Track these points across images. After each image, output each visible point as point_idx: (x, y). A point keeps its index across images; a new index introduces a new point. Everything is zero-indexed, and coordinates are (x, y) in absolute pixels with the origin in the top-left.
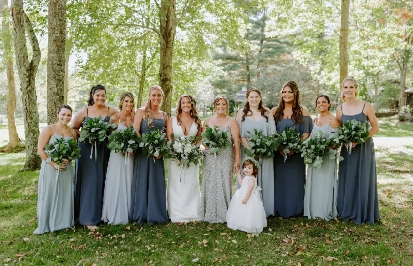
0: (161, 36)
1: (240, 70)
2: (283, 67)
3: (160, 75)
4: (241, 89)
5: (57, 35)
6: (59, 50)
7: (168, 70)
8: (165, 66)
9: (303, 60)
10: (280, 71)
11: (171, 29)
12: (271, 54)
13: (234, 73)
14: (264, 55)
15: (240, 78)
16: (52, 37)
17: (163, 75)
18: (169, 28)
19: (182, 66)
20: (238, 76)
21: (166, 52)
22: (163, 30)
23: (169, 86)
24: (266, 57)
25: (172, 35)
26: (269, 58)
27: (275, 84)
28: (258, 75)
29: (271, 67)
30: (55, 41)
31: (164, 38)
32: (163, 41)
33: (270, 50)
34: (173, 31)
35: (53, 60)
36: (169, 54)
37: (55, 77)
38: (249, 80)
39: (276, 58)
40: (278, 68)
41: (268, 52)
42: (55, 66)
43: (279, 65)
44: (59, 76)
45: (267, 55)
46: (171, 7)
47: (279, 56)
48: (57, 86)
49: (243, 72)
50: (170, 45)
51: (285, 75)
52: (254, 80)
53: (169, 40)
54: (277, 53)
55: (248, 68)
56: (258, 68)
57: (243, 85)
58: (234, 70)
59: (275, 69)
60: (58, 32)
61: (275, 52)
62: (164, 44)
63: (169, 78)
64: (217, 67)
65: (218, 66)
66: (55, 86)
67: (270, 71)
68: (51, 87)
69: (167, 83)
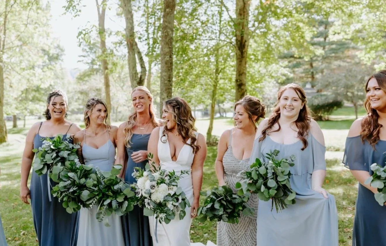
0: (237, 48)
1: (304, 67)
2: (348, 62)
3: (237, 81)
4: (305, 86)
5: (168, 59)
6: (169, 70)
7: (243, 76)
8: (241, 73)
9: (367, 59)
10: (345, 67)
11: (246, 41)
12: (335, 51)
13: (298, 71)
14: (329, 52)
15: (304, 75)
16: (164, 61)
17: (239, 80)
18: (244, 41)
19: (251, 69)
20: (302, 73)
21: (241, 61)
22: (239, 43)
23: (245, 90)
24: (330, 54)
25: (246, 47)
26: (333, 55)
27: (339, 80)
28: (322, 72)
29: (336, 63)
30: (166, 63)
31: (239, 49)
32: (239, 52)
33: (334, 46)
34: (246, 43)
35: (165, 78)
36: (243, 62)
37: (166, 90)
38: (313, 77)
39: (340, 54)
40: (342, 64)
41: (332, 49)
42: (166, 82)
43: (344, 61)
44: (169, 89)
45: (332, 52)
46: (245, 23)
47: (343, 52)
48: (167, 97)
49: (307, 69)
50: (245, 55)
51: (351, 71)
52: (318, 76)
53: (244, 51)
54: (341, 50)
55: (311, 65)
56: (322, 64)
57: (307, 82)
58: (298, 68)
59: (340, 66)
60: (168, 57)
61: (339, 49)
62: (239, 55)
63: (244, 83)
64: (282, 68)
65: (284, 67)
66: (166, 97)
67: (335, 67)
68: (163, 97)
69: (243, 87)
